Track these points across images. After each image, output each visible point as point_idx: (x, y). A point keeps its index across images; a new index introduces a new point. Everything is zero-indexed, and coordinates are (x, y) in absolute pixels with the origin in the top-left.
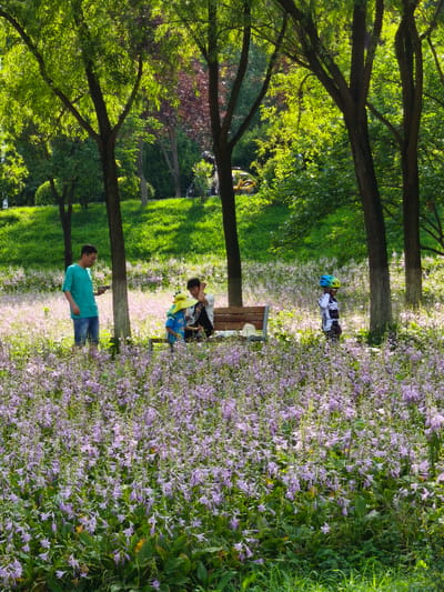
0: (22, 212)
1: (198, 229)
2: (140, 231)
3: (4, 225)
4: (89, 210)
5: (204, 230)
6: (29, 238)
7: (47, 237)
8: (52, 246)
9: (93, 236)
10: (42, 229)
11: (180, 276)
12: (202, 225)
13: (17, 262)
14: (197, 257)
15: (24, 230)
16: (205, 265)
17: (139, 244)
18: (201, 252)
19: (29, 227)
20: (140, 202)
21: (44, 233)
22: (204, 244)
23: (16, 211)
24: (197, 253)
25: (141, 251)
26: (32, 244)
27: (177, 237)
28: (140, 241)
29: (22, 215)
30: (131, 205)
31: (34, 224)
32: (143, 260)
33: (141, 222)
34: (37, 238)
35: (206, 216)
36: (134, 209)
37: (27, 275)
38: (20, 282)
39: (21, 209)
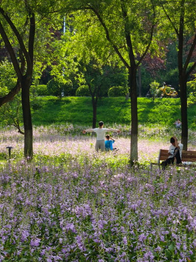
0: (72, 99)
1: (152, 112)
2: (125, 111)
3: (64, 104)
4: (102, 100)
5: (154, 112)
6: (75, 111)
7: (83, 111)
8: (85, 115)
9: (104, 112)
10: (81, 107)
11: (144, 133)
12: (153, 110)
13: (70, 121)
14: (151, 124)
15: (73, 107)
16: (155, 129)
17: (125, 117)
18: (153, 123)
19: (75, 106)
20: (125, 98)
21: (82, 109)
22: (154, 119)
23: (69, 98)
24: (151, 123)
25: (126, 120)
26: (76, 113)
27: (142, 115)
28: (125, 115)
29: (72, 100)
30: (121, 99)
31: (78, 104)
32: (126, 124)
33: (125, 107)
34: (79, 111)
35: (155, 107)
36: (122, 101)
37: (74, 127)
38: (72, 131)
39: (71, 97)
